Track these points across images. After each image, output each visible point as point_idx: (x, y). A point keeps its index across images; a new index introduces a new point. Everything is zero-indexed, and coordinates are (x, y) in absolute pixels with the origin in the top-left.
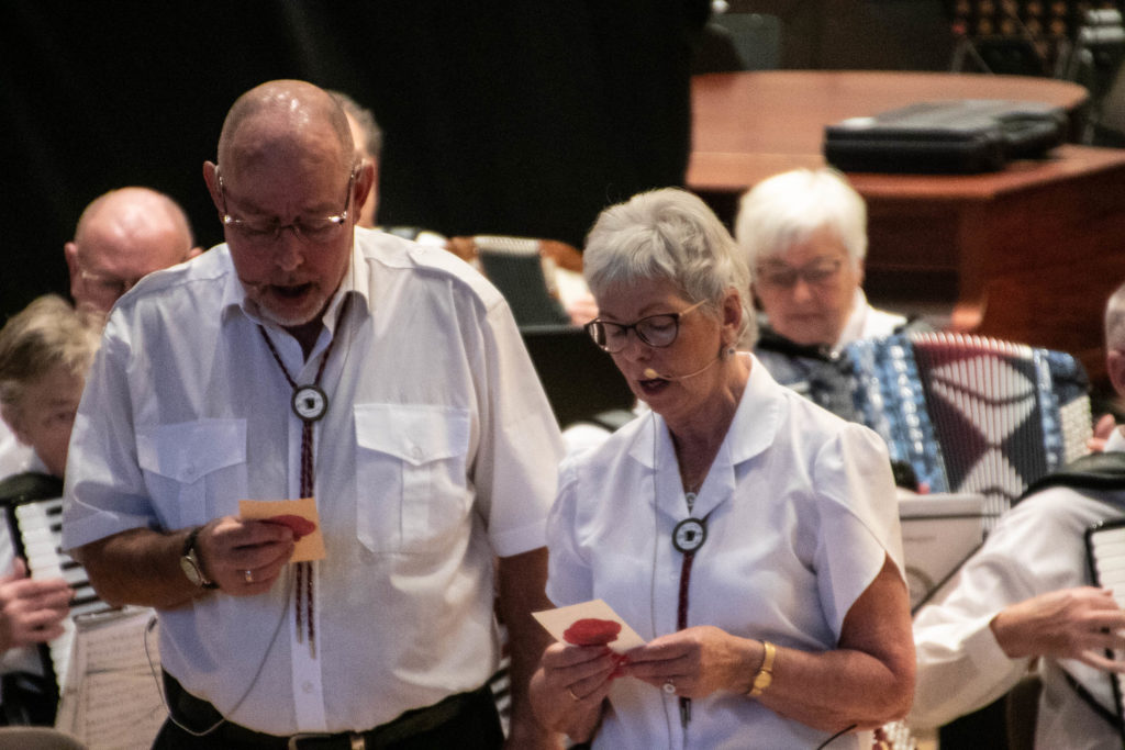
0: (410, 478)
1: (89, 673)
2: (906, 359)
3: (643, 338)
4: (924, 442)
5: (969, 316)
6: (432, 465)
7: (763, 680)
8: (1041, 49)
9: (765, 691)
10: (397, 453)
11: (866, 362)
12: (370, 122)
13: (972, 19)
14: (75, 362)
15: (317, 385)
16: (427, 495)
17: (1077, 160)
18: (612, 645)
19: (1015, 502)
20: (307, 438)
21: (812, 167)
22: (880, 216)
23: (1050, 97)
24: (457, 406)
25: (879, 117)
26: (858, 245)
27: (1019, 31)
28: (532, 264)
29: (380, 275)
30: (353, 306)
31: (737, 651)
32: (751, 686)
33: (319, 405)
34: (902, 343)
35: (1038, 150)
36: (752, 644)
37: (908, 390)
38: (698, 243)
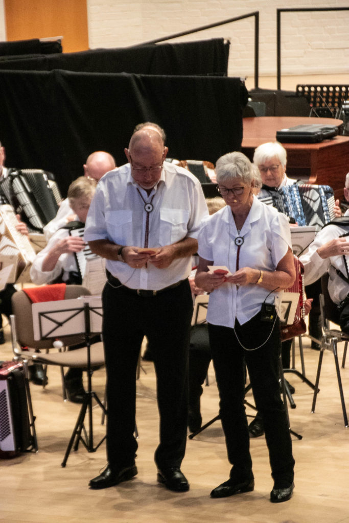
0: (173, 228)
1: (90, 272)
2: (297, 191)
3: (233, 192)
4: (301, 212)
5: (313, 180)
6: (179, 225)
7: (260, 280)
8: (332, 110)
9: (261, 283)
10: (170, 222)
11: (287, 192)
12: (163, 132)
13: (315, 103)
14: (88, 194)
15: (151, 203)
16: (177, 233)
17: (340, 139)
18: (225, 275)
19: (323, 228)
20: (148, 217)
21: (273, 142)
22: (291, 154)
23: (334, 123)
24: (186, 209)
25: (290, 129)
26: (284, 162)
27: (326, 106)
28: (201, 167)
29: (168, 175)
30: (161, 184)
31: (254, 273)
32: (257, 282)
33: (151, 208)
34: (296, 187)
35: (331, 137)
36: (257, 271)
37: (297, 199)
38: (246, 167)
